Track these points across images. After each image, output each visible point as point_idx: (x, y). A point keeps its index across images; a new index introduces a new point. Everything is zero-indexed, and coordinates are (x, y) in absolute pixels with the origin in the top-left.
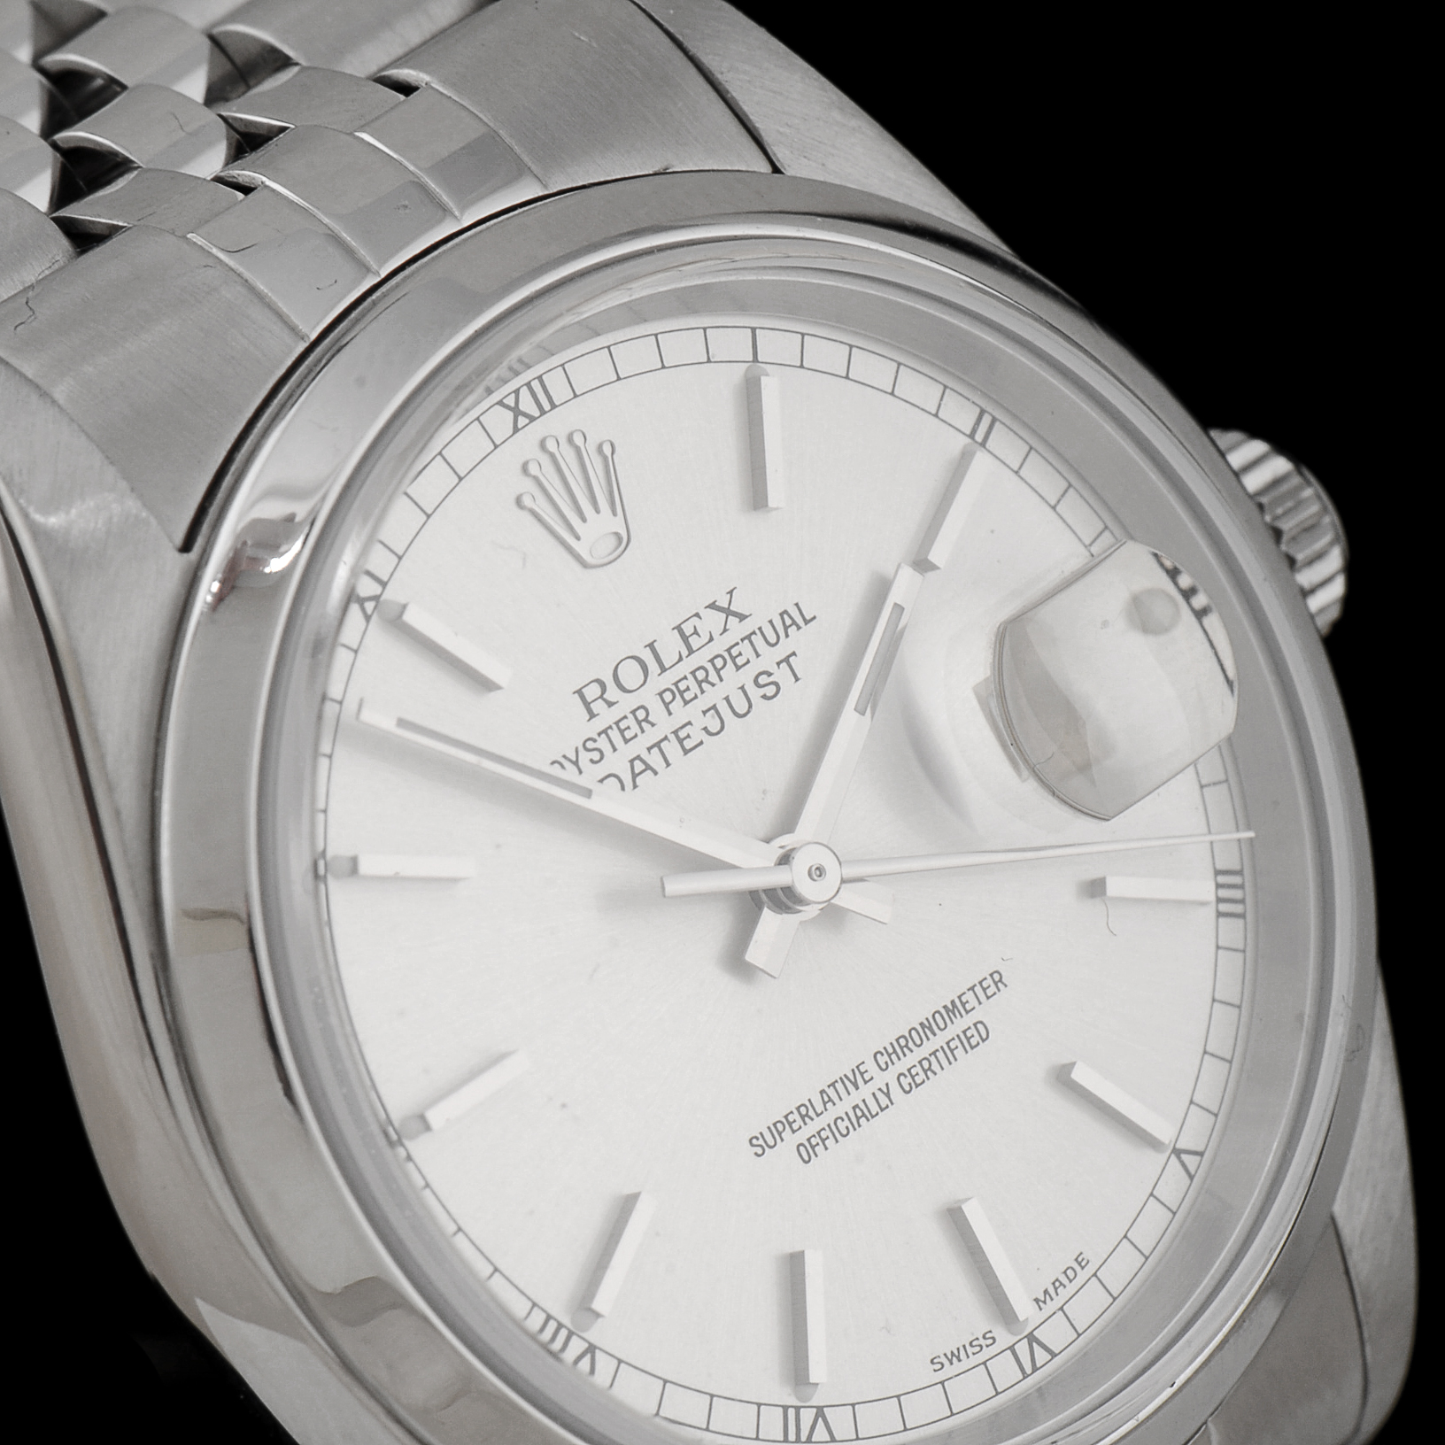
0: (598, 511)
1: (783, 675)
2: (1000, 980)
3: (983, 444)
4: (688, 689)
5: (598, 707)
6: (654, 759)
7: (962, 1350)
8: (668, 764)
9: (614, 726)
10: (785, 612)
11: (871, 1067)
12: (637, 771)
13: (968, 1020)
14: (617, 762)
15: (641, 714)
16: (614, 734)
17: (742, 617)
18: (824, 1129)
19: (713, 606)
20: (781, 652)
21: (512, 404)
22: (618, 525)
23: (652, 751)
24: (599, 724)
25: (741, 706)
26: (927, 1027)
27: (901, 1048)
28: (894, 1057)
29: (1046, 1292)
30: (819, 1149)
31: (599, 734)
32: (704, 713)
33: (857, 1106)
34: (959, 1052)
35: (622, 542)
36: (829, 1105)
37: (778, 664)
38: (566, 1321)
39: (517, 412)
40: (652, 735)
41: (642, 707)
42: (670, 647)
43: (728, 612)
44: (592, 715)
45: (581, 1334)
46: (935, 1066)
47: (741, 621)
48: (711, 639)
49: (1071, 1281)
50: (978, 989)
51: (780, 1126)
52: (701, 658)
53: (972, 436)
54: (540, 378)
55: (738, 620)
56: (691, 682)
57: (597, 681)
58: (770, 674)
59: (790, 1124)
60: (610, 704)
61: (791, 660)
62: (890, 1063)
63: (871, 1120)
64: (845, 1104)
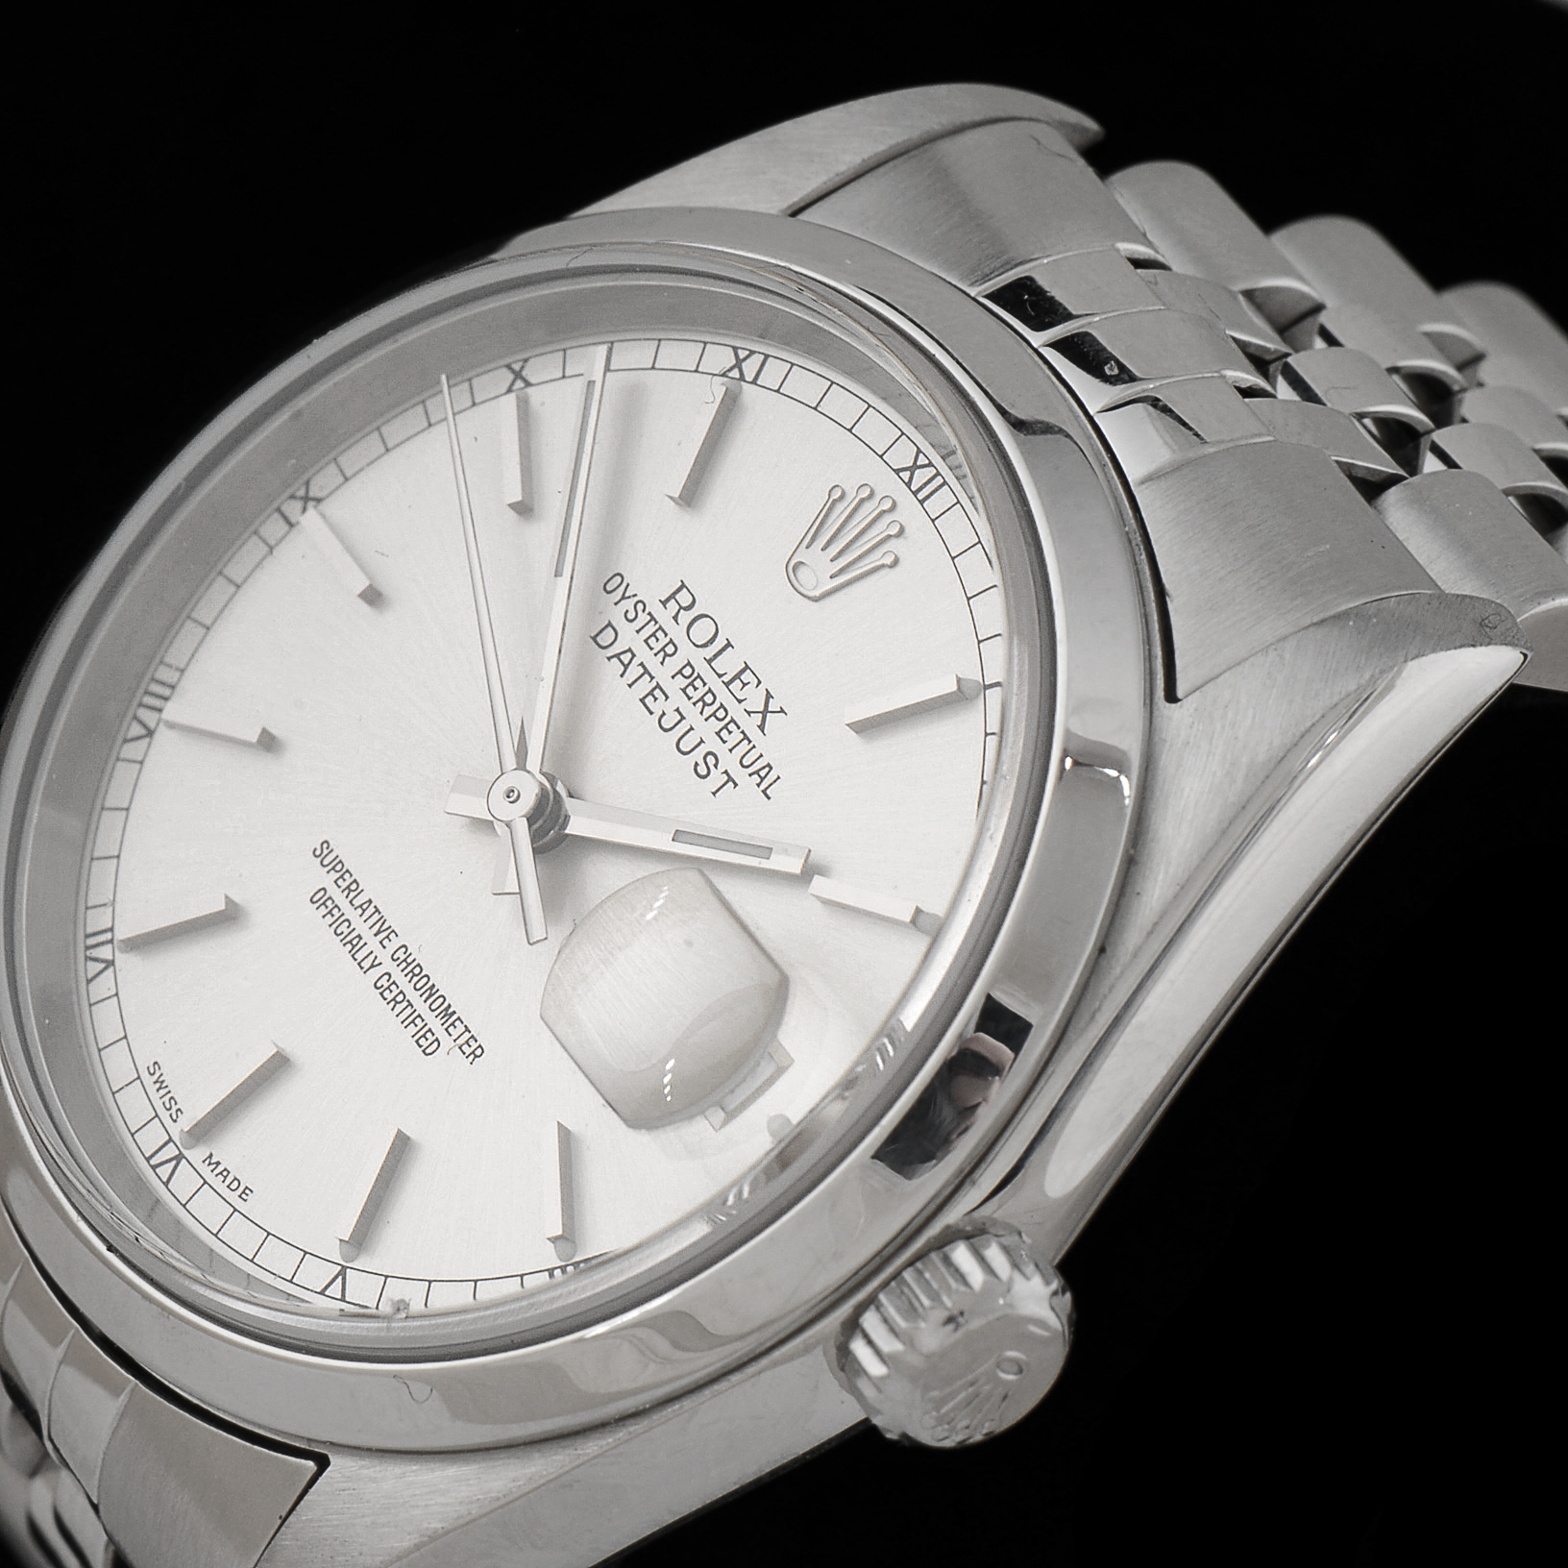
0: (832, 560)
1: (717, 778)
2: (476, 1057)
4: (696, 689)
5: (672, 606)
6: (634, 671)
7: (166, 1090)
8: (631, 686)
9: (657, 627)
10: (771, 768)
11: (395, 943)
12: (622, 657)
13: (440, 1033)
14: (628, 637)
15: (670, 649)
16: (651, 628)
17: (762, 727)
18: (340, 910)
19: (769, 696)
20: (736, 772)
21: (919, 463)
22: (824, 583)
23: (640, 668)
24: (658, 611)
25: (687, 743)
26: (430, 992)
27: (412, 971)
28: (404, 965)
29: (218, 1163)
30: (323, 910)
31: (649, 614)
32: (677, 710)
33: (361, 938)
34: (412, 1029)
35: (811, 592)
36: (360, 911)
39: (912, 469)
40: (653, 664)
41: (676, 649)
42: (729, 664)
43: (765, 712)
45: (161, 722)
46: (399, 1008)
47: (759, 726)
48: (740, 701)
49: (228, 1187)
51: (338, 868)
52: (723, 696)
54: (945, 483)
55: (759, 724)
56: (701, 691)
57: (694, 601)
58: (716, 766)
59: (341, 877)
60: (675, 618)
61: (731, 784)
62: (399, 961)
63: (349, 956)
64: (361, 927)
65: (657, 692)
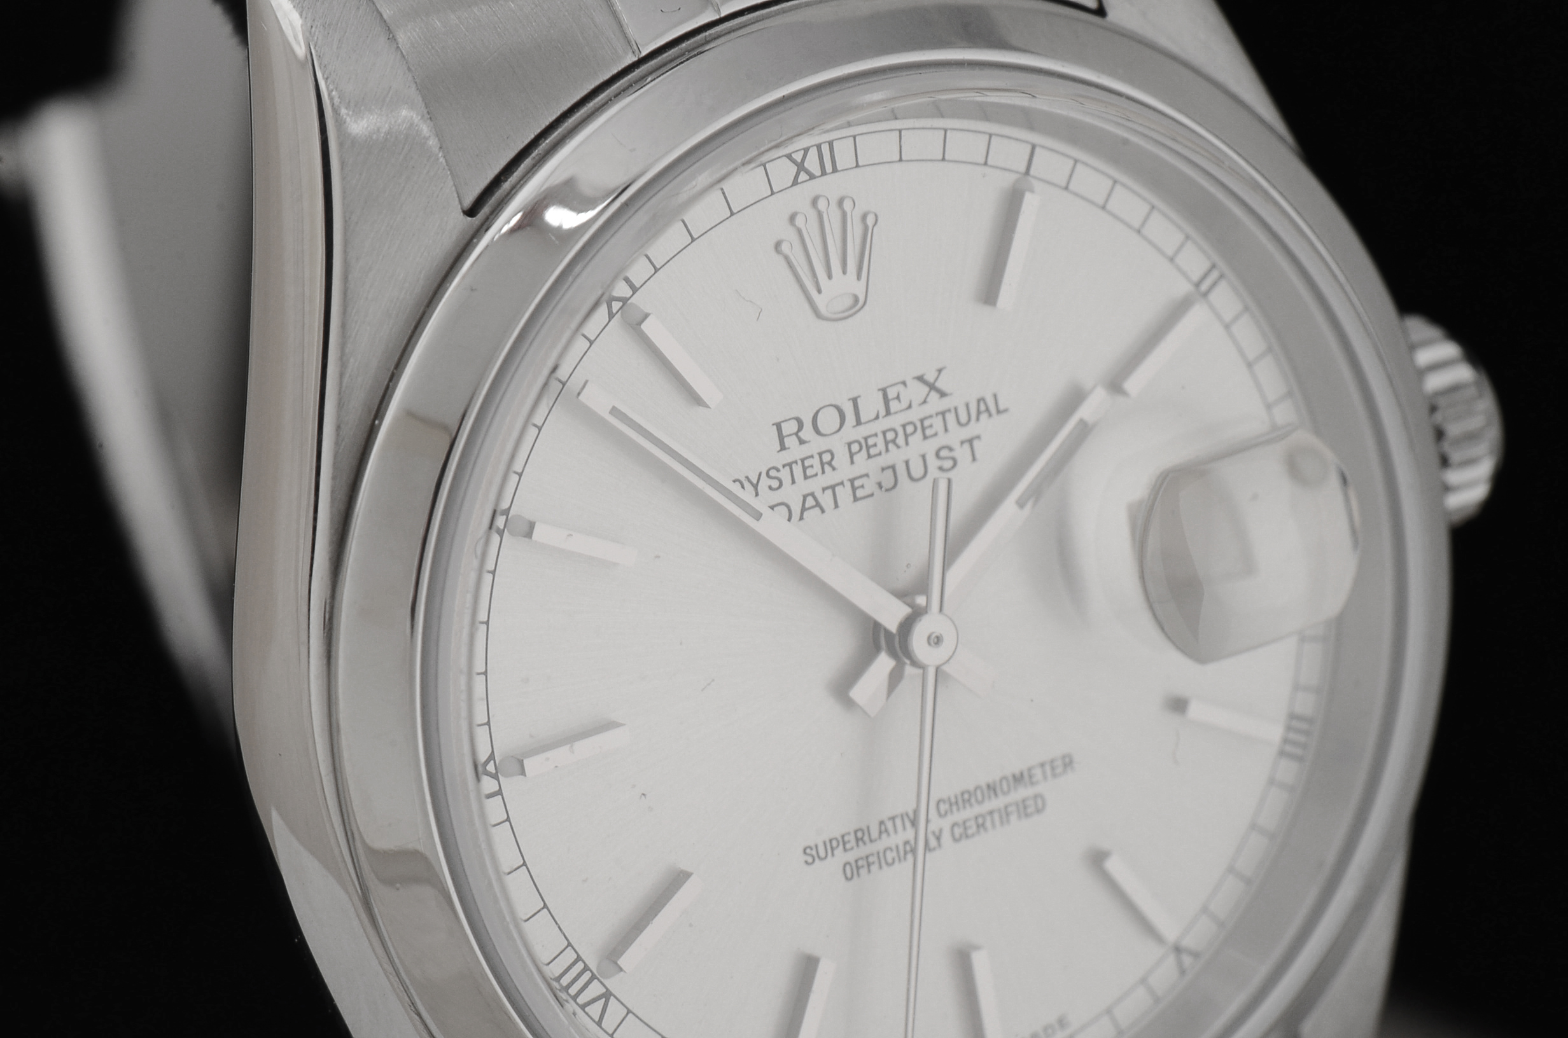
0: (844, 272)
1: (962, 453)
2: (1070, 764)
3: (1205, 295)
4: (875, 445)
5: (791, 442)
6: (826, 499)
8: (836, 506)
9: (800, 463)
10: (983, 399)
12: (807, 506)
13: (1030, 791)
14: (792, 494)
15: (826, 457)
16: (798, 470)
17: (943, 394)
18: (872, 855)
19: (920, 379)
20: (966, 433)
21: (799, 160)
22: (859, 289)
23: (826, 492)
24: (786, 457)
25: (917, 471)
26: (992, 789)
27: (964, 801)
28: (954, 807)
30: (863, 871)
31: (784, 466)
32: (883, 469)
33: (908, 842)
34: (1013, 818)
35: (857, 304)
36: (884, 835)
37: (962, 442)
38: (593, 966)
39: (801, 167)
40: (830, 478)
41: (830, 451)
42: (871, 405)
43: (932, 387)
44: (783, 448)
45: (602, 980)
46: (988, 824)
47: (941, 397)
48: (910, 407)
50: (1048, 767)
52: (895, 421)
53: (1198, 285)
54: (830, 142)
55: (939, 395)
56: (880, 441)
57: (798, 419)
58: (951, 450)
59: (844, 844)
60: (802, 442)
61: (975, 442)
62: (949, 812)
64: (899, 838)
65: (857, 483)
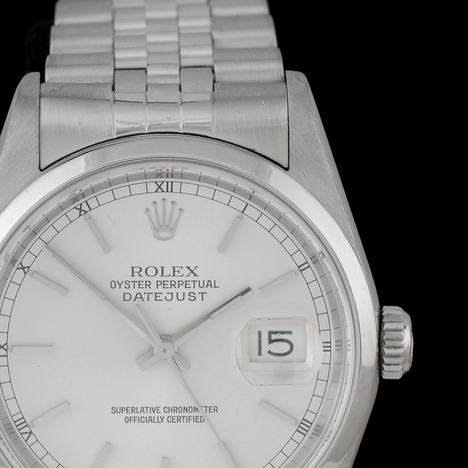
0: (167, 225)
1: (198, 297)
2: (216, 410)
3: (301, 271)
4: (167, 284)
5: (136, 274)
6: (145, 297)
8: (148, 300)
9: (138, 282)
10: (210, 281)
11: (161, 410)
12: (137, 297)
13: (200, 414)
14: (133, 292)
15: (148, 283)
16: (137, 284)
17: (195, 275)
18: (137, 417)
19: (188, 268)
20: (202, 290)
21: (159, 185)
22: (171, 232)
23: (145, 294)
24: (133, 279)
25: (180, 297)
26: (185, 409)
27: (174, 410)
28: (170, 411)
30: (132, 421)
31: (132, 282)
32: (168, 293)
33: (151, 417)
34: (192, 421)
35: (170, 237)
36: (142, 412)
37: (199, 293)
38: (27, 422)
39: (159, 187)
40: (148, 290)
41: (150, 282)
42: (168, 271)
43: (192, 272)
44: (133, 275)
45: (30, 427)
46: (182, 420)
47: (194, 276)
48: (182, 276)
50: (208, 408)
51: (124, 409)
52: (176, 279)
53: (299, 267)
54: (172, 182)
55: (194, 275)
56: (169, 283)
57: (140, 268)
58: (195, 294)
59: (127, 410)
60: (140, 276)
61: (204, 294)
62: (168, 412)
63: (153, 423)
64: (147, 415)
65: (157, 295)
